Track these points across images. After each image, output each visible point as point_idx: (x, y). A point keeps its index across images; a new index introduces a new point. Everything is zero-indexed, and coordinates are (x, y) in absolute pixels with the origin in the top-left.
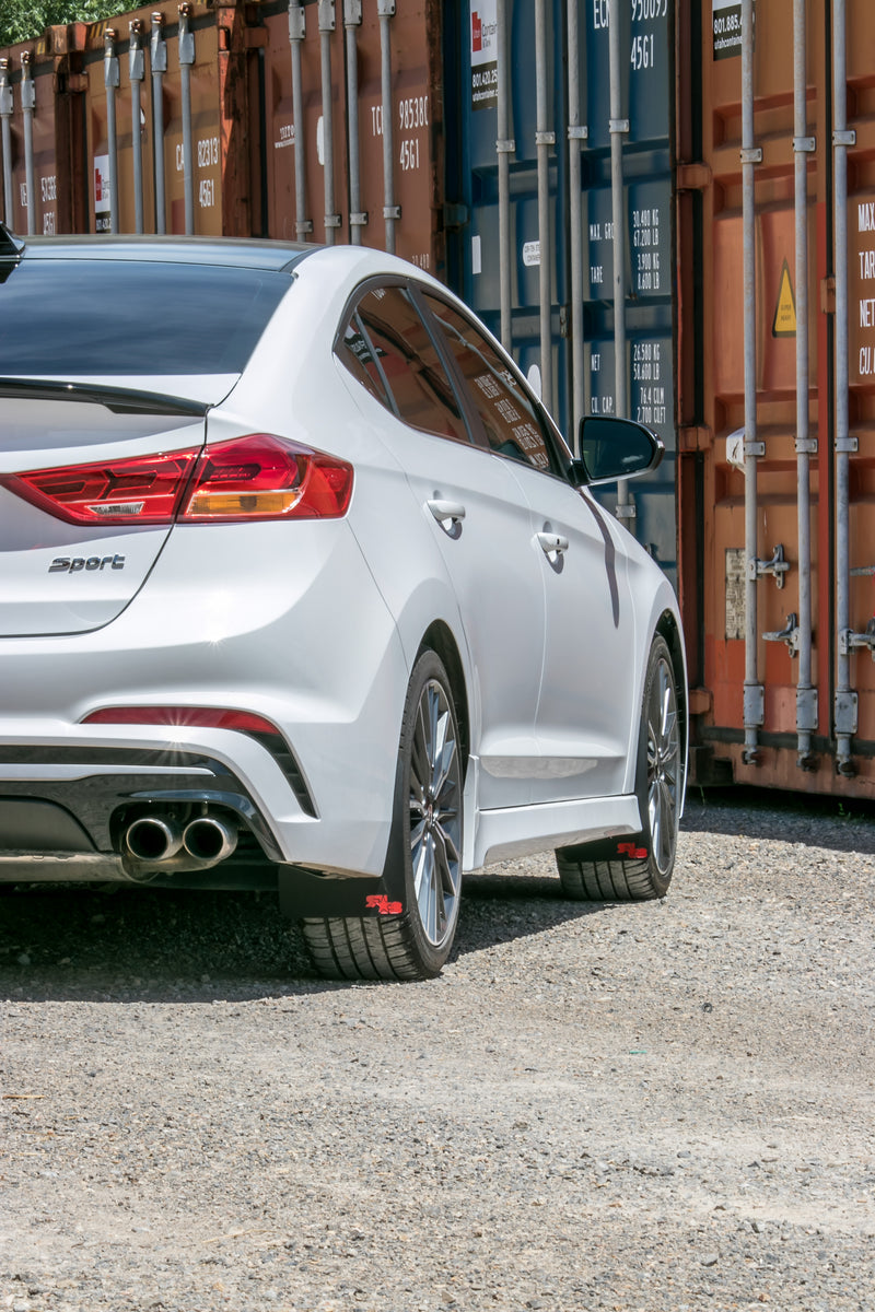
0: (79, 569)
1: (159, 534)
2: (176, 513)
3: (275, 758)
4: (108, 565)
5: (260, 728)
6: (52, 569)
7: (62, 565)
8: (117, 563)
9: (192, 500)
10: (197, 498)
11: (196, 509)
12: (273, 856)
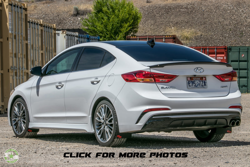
1: (230, 83)
2: (231, 80)
6: (221, 87)
8: (227, 86)
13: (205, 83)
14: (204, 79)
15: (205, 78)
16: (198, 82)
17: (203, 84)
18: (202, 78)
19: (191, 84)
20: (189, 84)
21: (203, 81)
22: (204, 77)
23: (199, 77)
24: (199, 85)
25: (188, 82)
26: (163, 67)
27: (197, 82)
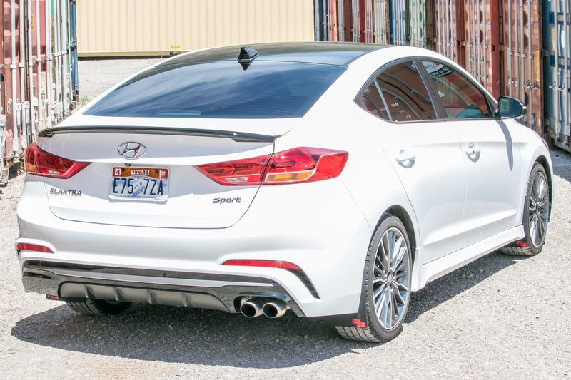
0: (224, 202)
1: (254, 189)
2: (260, 181)
3: (301, 279)
4: (235, 201)
5: (293, 267)
6: (214, 202)
7: (218, 201)
8: (238, 200)
9: (267, 176)
10: (270, 176)
11: (268, 179)
12: (300, 315)
13: (161, 185)
14: (161, 173)
15: (166, 171)
16: (141, 183)
17: (157, 187)
18: (157, 171)
19: (119, 188)
20: (115, 185)
21: (155, 181)
22: (162, 170)
23: (147, 169)
24: (144, 190)
25: (113, 180)
26: (51, 136)
27: (138, 182)
